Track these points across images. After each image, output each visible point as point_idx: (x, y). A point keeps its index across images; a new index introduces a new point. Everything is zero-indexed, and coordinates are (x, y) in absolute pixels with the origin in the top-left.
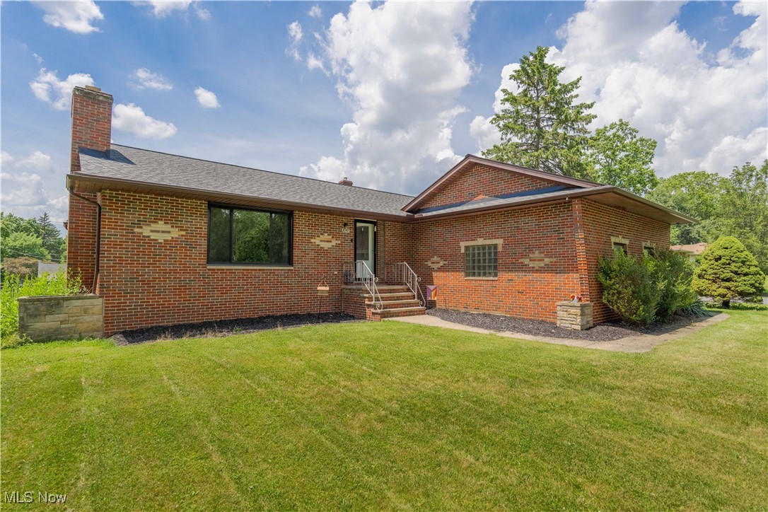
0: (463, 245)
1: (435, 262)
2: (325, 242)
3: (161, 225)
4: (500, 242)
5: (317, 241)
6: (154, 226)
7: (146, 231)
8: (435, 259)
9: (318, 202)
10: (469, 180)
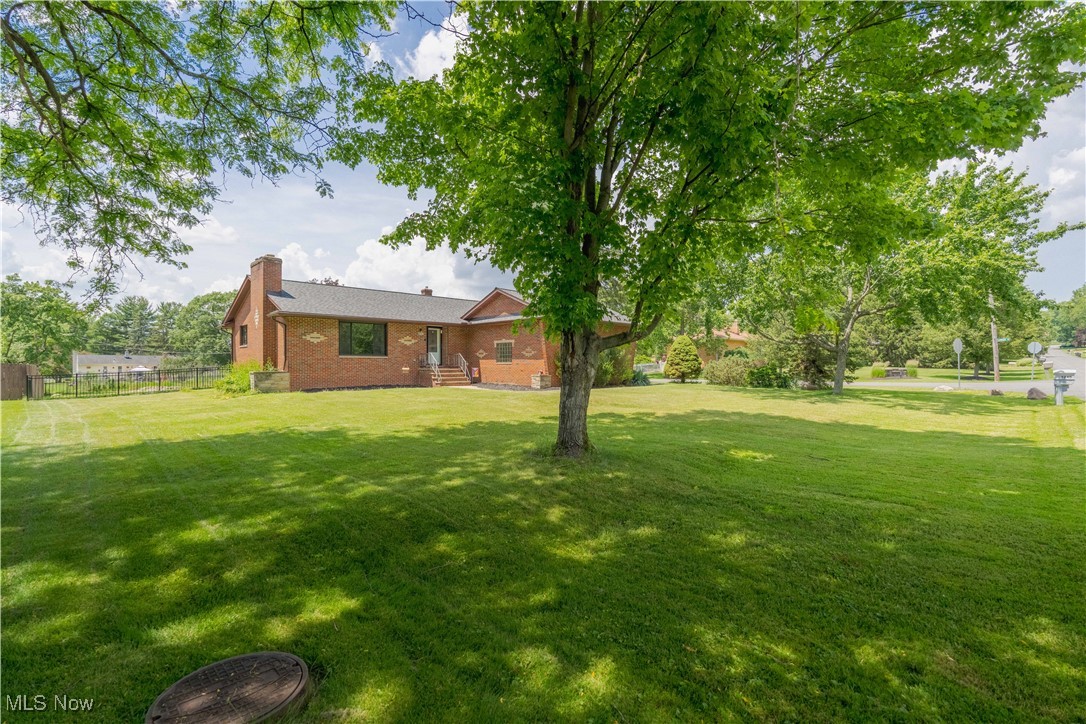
0: (496, 342)
1: (481, 353)
2: (407, 341)
3: (315, 334)
4: (513, 341)
5: (402, 341)
6: (312, 335)
7: (308, 338)
8: (481, 351)
9: (403, 318)
10: (498, 303)
